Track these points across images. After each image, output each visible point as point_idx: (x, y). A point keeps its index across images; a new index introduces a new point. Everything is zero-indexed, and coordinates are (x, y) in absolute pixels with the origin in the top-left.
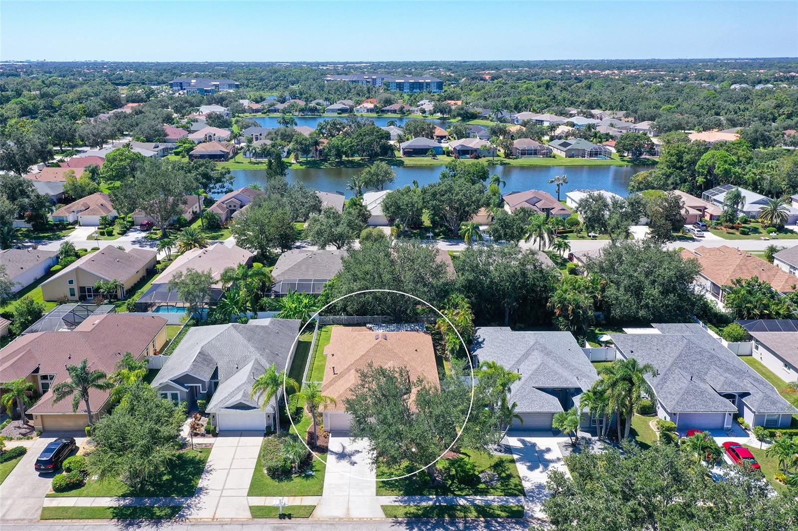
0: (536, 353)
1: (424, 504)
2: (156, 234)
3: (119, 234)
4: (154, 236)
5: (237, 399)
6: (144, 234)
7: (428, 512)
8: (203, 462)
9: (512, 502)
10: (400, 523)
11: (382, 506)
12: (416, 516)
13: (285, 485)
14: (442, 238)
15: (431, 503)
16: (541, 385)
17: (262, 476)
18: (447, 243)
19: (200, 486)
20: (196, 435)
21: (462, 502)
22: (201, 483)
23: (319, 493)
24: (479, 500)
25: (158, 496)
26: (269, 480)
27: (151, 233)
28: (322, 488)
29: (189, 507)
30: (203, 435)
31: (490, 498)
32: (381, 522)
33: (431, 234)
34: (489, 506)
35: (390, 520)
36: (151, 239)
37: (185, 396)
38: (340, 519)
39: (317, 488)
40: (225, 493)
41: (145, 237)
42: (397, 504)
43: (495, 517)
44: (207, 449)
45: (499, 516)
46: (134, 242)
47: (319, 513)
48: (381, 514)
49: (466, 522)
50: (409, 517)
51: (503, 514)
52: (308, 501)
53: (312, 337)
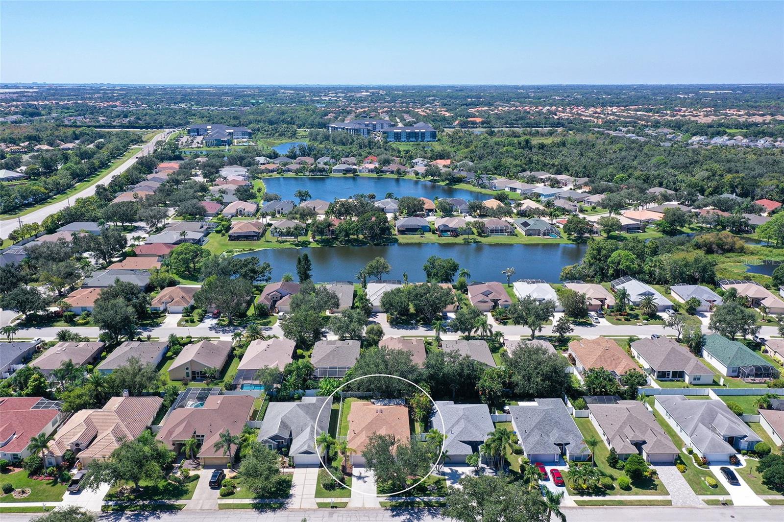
1: (399, 501)
2: (224, 321)
3: (198, 321)
4: (224, 323)
5: (305, 448)
6: (215, 321)
7: (401, 505)
8: (290, 481)
9: (442, 500)
10: (388, 510)
11: (379, 502)
12: (395, 506)
13: (332, 492)
14: (421, 324)
15: (403, 500)
16: (463, 440)
17: (321, 488)
18: (425, 329)
19: (291, 493)
20: (284, 467)
21: (418, 500)
22: (291, 492)
23: (349, 496)
24: (426, 499)
25: (271, 498)
26: (324, 490)
27: (221, 320)
28: (350, 494)
29: (287, 503)
30: (287, 467)
31: (431, 498)
32: (379, 509)
33: (414, 322)
34: (430, 501)
35: (383, 508)
36: (222, 325)
37: (276, 446)
38: (360, 508)
39: (348, 494)
40: (304, 496)
41: (217, 324)
42: (386, 501)
43: (432, 506)
44: (291, 475)
45: (434, 506)
47: (350, 505)
48: (379, 506)
49: (419, 509)
50: (392, 507)
51: (437, 505)
52: (344, 500)
53: (339, 406)
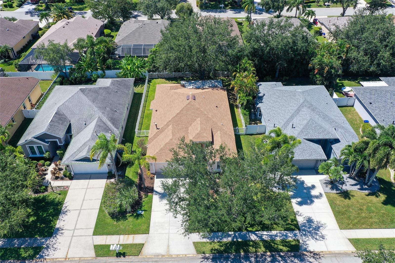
0: (305, 109)
1: (225, 240)
2: (42, 6)
3: (17, 6)
4: (41, 8)
5: (83, 154)
6: (34, 7)
7: (228, 247)
8: (60, 203)
9: (290, 237)
10: (207, 259)
11: (194, 243)
12: (219, 251)
13: (122, 224)
14: (230, 8)
15: (230, 239)
17: (105, 216)
18: (233, 12)
19: (57, 226)
20: (57, 178)
21: (253, 237)
22: (59, 224)
23: (146, 231)
24: (265, 235)
25: (24, 237)
26: (109, 220)
27: (39, 6)
28: (149, 227)
29: (47, 248)
30: (62, 179)
31: (274, 232)
32: (193, 258)
33: (223, 5)
34: (273, 240)
35: (200, 256)
36: (39, 10)
37: (47, 148)
38: (163, 256)
39: (145, 227)
40: (77, 233)
41: (35, 9)
42: (205, 240)
43: (278, 251)
44: (64, 191)
45: (281, 251)
46: (27, 12)
47: (148, 251)
48: (192, 251)
49: (257, 257)
50: (214, 253)
51: (285, 249)
52: (138, 239)
53: (143, 89)
